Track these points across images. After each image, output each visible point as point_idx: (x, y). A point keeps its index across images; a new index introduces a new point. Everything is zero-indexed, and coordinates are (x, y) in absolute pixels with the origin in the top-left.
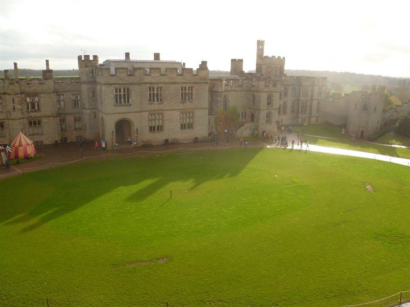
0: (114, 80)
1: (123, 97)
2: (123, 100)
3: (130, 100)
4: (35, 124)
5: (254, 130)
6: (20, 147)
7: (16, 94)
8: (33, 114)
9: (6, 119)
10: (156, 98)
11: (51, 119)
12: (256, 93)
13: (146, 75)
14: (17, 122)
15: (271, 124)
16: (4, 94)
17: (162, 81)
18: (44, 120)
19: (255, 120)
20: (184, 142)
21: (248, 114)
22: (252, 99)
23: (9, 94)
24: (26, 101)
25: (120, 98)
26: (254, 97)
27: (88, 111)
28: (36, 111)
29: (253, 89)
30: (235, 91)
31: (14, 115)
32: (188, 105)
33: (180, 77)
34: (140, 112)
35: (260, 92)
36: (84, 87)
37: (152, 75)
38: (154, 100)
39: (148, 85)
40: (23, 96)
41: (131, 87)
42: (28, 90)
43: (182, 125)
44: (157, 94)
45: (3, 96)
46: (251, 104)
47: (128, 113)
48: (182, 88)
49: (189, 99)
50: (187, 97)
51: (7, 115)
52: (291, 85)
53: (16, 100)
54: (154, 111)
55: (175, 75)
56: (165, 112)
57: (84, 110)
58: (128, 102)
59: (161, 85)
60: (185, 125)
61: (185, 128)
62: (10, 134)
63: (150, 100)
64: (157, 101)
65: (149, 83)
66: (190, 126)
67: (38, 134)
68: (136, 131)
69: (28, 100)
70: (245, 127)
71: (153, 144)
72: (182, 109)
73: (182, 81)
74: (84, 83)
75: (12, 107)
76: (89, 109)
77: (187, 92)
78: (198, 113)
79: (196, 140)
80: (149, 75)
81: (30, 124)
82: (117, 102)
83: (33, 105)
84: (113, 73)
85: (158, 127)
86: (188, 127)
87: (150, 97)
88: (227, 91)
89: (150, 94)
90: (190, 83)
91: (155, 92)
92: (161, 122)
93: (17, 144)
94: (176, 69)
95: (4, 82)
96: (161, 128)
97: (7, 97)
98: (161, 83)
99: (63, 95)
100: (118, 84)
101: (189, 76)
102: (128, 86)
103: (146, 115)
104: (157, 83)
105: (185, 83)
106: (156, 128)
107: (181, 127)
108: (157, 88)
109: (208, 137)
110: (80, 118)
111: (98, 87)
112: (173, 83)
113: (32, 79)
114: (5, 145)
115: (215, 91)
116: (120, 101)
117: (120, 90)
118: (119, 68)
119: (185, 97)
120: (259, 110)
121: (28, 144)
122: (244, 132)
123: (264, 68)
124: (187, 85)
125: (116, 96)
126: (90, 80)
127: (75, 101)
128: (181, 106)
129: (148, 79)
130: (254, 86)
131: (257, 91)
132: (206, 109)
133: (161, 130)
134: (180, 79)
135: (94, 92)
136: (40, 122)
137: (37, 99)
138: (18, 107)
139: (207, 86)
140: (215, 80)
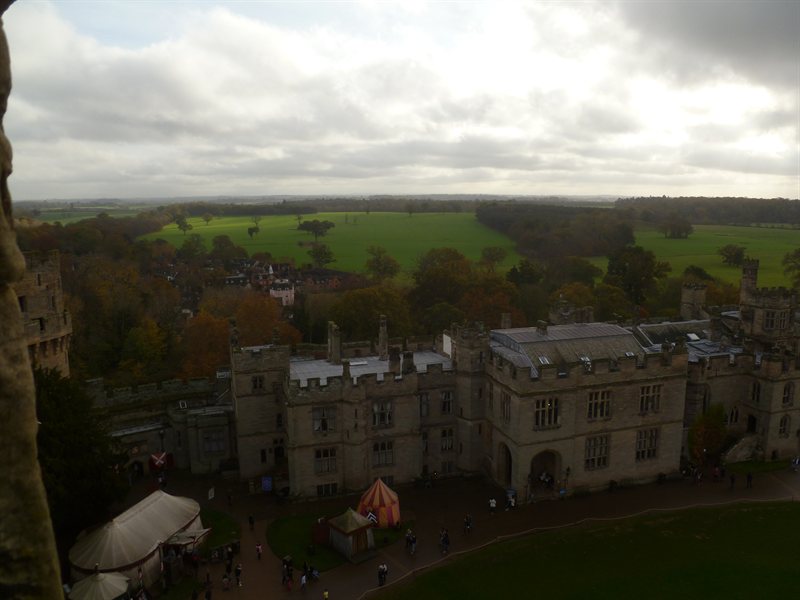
0: (537, 387)
1: (547, 415)
2: (547, 420)
3: (559, 418)
4: (383, 448)
5: (757, 449)
7: (361, 402)
8: (381, 433)
9: (339, 443)
10: (599, 411)
11: (409, 439)
12: (762, 383)
13: (587, 373)
15: (787, 436)
16: (342, 401)
17: (612, 381)
18: (398, 441)
19: (759, 429)
20: (641, 482)
21: (743, 416)
22: (751, 389)
23: (350, 403)
24: (373, 410)
25: (543, 415)
26: (757, 389)
27: (470, 423)
28: (386, 427)
29: (755, 372)
30: (722, 376)
31: (355, 437)
32: (651, 418)
33: (640, 371)
34: (572, 437)
35: (772, 381)
36: (466, 383)
37: (597, 372)
38: (596, 413)
39: (589, 390)
40: (369, 402)
41: (562, 398)
42: (377, 392)
43: (638, 453)
44: (603, 403)
45: (338, 405)
46: (750, 397)
47: (555, 440)
48: (643, 389)
49: (652, 407)
50: (650, 404)
51: (342, 436)
53: (361, 412)
54: (595, 433)
55: (633, 369)
56: (613, 434)
57: (460, 420)
58: (555, 422)
59: (609, 388)
60: (643, 452)
61: (643, 457)
62: (344, 468)
63: (590, 413)
64: (602, 415)
65: (590, 387)
66: (652, 454)
67: (387, 465)
68: (564, 470)
69: (376, 409)
70: (740, 444)
71: (591, 490)
72: (642, 426)
73: (644, 377)
74: (465, 374)
75: (353, 425)
76: (471, 420)
77: (651, 394)
78: (666, 430)
79: (661, 479)
80: (592, 373)
81: (376, 448)
82: (537, 423)
83: (382, 416)
84: (535, 374)
85: (599, 459)
86: (649, 456)
87: (590, 409)
88: (709, 378)
89: (591, 405)
90: (656, 380)
91: (600, 400)
92: (604, 449)
93: (376, 502)
94: (635, 357)
95: (343, 383)
96: (603, 462)
97: (346, 407)
98: (609, 385)
99: (427, 394)
100: (541, 393)
101: (655, 368)
102: (557, 395)
103: (582, 440)
104: (604, 385)
105: (647, 380)
106: (597, 460)
107: (638, 457)
108: (603, 394)
109: (681, 470)
110: (451, 431)
111: (497, 389)
112: (629, 383)
113: (385, 374)
114: (335, 485)
115: (689, 384)
116: (543, 421)
117: (544, 402)
118: (547, 366)
119: (647, 405)
120: (770, 413)
121: (393, 502)
122: (740, 452)
123: (759, 313)
124: (651, 385)
125: (537, 413)
126: (477, 370)
127: (445, 403)
128: (640, 421)
129: (589, 380)
130: (758, 367)
131: (765, 379)
132: (679, 421)
133: (604, 463)
134: (640, 375)
135: (481, 390)
136: (391, 445)
137: (389, 406)
138: (362, 423)
139: (685, 382)
140: (690, 363)
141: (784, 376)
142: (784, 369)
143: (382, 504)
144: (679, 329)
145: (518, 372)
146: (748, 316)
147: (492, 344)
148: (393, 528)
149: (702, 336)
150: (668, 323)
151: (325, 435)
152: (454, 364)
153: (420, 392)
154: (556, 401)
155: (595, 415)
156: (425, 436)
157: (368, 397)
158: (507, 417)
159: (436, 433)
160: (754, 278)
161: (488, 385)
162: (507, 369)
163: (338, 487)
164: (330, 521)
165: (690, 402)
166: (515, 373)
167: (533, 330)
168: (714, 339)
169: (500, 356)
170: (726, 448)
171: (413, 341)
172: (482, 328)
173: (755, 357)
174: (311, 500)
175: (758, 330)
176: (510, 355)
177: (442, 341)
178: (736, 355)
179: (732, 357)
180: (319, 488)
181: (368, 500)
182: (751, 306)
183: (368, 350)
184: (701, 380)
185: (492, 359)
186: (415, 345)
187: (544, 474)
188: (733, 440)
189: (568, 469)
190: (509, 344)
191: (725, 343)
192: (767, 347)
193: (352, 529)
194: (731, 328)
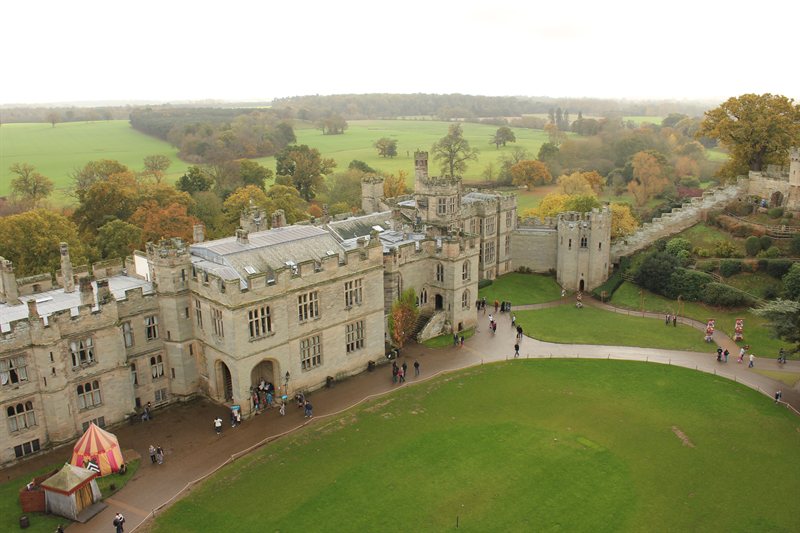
0: (248, 298)
1: (261, 323)
2: (261, 329)
3: (272, 325)
4: (88, 388)
5: (446, 323)
6: (102, 455)
7: (56, 343)
8: (83, 373)
9: (35, 393)
10: (309, 312)
11: (117, 373)
12: (444, 264)
13: (294, 276)
14: (60, 395)
15: (469, 308)
16: (32, 346)
17: (317, 281)
18: (105, 378)
19: (445, 306)
20: (353, 373)
21: (431, 296)
22: (435, 271)
23: (44, 347)
24: (71, 350)
25: (257, 325)
26: (440, 270)
27: (179, 346)
28: (89, 365)
29: (437, 255)
30: (411, 262)
31: (54, 383)
32: (356, 310)
33: (343, 268)
34: (288, 341)
35: (453, 261)
36: (170, 305)
37: (303, 275)
38: (306, 314)
39: (298, 293)
40: (66, 341)
41: (273, 305)
42: (73, 329)
43: (348, 346)
44: (311, 304)
45: (29, 351)
46: (436, 278)
47: (271, 348)
48: (346, 284)
49: (356, 300)
50: (354, 298)
51: (38, 385)
52: (467, 218)
53: (57, 355)
54: (308, 334)
55: (336, 267)
56: (324, 332)
57: (168, 343)
58: (269, 329)
59: (316, 289)
60: (352, 344)
61: (353, 349)
62: (45, 420)
63: (301, 316)
64: (312, 316)
65: (298, 290)
66: (360, 344)
67: (95, 406)
68: (284, 375)
69: (74, 348)
70: (432, 322)
71: (311, 389)
72: (349, 320)
73: (346, 273)
74: (168, 294)
75: (51, 369)
76: (180, 342)
77: (354, 289)
78: (370, 320)
79: (371, 366)
80: (299, 276)
81: (80, 390)
82: (252, 335)
83: (83, 355)
84: (244, 285)
85: (314, 358)
86: (357, 347)
87: (301, 312)
88: (400, 266)
89: (300, 307)
90: (357, 274)
91: (308, 302)
92: (317, 349)
93: (94, 450)
94: (337, 255)
95: (31, 325)
96: (318, 360)
97: (38, 352)
98: (316, 285)
99: (129, 323)
100: (253, 304)
101: (355, 263)
102: (268, 303)
103: (296, 344)
104: (311, 287)
105: (349, 276)
106: (311, 361)
107: (348, 350)
108: (311, 294)
109: (387, 354)
110: (160, 357)
111: (205, 307)
112: (334, 281)
113: (80, 308)
114: (36, 442)
115: (386, 274)
116: (257, 331)
117: (256, 312)
118: (254, 276)
119: (351, 299)
120: (453, 290)
121: (113, 445)
122: (431, 330)
123: (433, 201)
124: (353, 279)
125: (251, 323)
126: (181, 289)
127: (149, 329)
128: (347, 316)
129: (297, 283)
130: (440, 250)
131: (446, 260)
132: (381, 310)
133: (319, 362)
134: (343, 271)
135: (187, 309)
136: (96, 384)
137: (88, 342)
138: (60, 366)
139: (382, 272)
140: (385, 254)
141: (462, 256)
142: (462, 249)
143: (101, 450)
144: (365, 222)
145: (227, 286)
146: (423, 205)
147: (193, 260)
148: (117, 472)
149: (386, 228)
150: (354, 218)
151: (17, 388)
152: (155, 285)
153: (122, 321)
154: (268, 308)
155: (306, 317)
156: (133, 367)
157: (64, 337)
158: (219, 332)
159: (144, 363)
160: (425, 170)
161: (194, 303)
162: (214, 284)
163: (41, 442)
164: (43, 484)
165: (388, 290)
166: (224, 287)
167: (233, 240)
168: (397, 229)
169: (205, 272)
170: (420, 328)
171: (100, 267)
172: (179, 244)
173: (436, 241)
174: (8, 465)
175: (433, 216)
176: (213, 269)
177: (133, 263)
178: (421, 242)
179: (417, 244)
180: (18, 449)
181: (83, 449)
182: (424, 195)
183: (49, 283)
184: (394, 269)
185: (195, 275)
186: (103, 270)
187: (263, 383)
188: (425, 319)
189: (288, 374)
190: (212, 257)
191: (407, 231)
192: (444, 230)
193: (73, 485)
194: (409, 217)
